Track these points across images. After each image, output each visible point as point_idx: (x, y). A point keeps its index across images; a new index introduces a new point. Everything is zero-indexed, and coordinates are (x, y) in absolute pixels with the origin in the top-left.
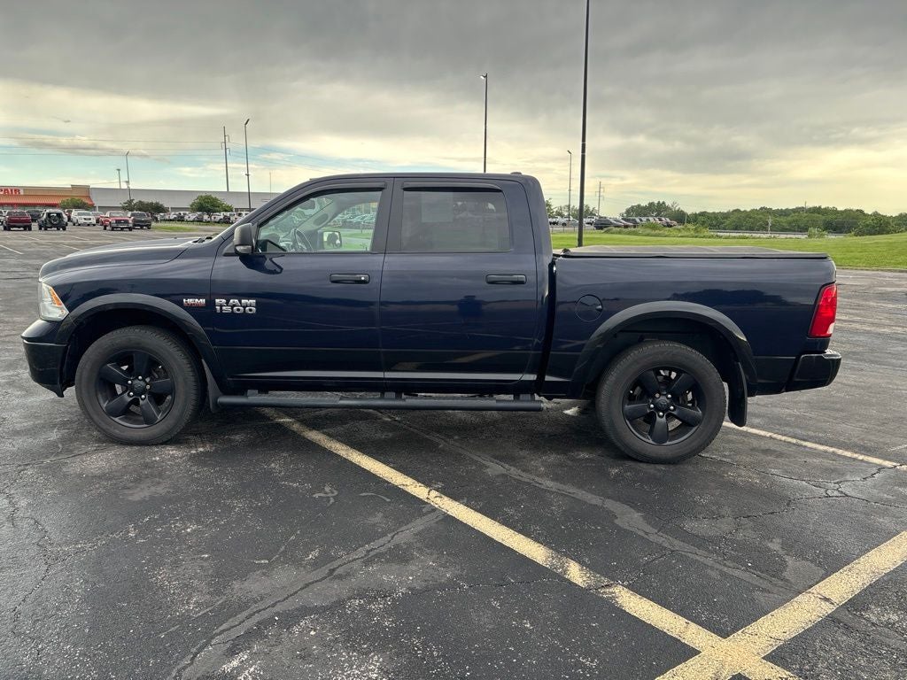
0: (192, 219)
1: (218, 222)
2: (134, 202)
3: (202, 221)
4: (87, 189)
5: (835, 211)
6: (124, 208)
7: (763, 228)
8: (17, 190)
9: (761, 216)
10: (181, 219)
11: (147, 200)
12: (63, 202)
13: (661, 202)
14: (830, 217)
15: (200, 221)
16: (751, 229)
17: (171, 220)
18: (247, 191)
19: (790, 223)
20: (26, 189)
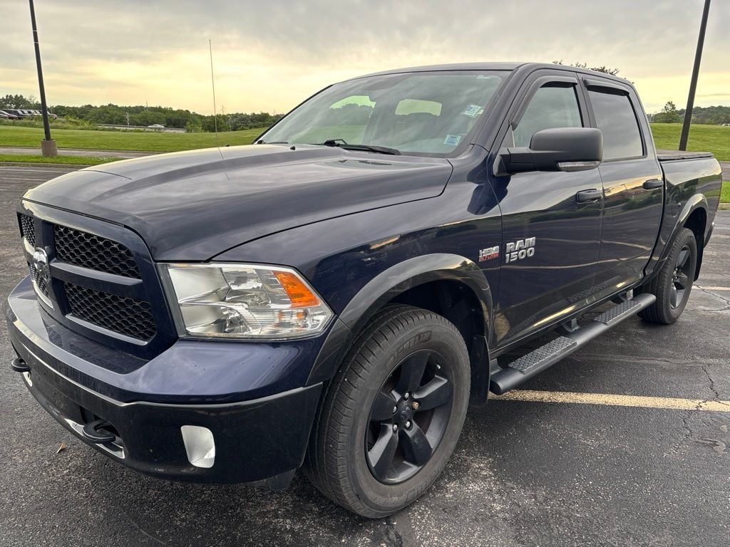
5: (171, 111)
7: (122, 121)
9: (116, 112)
13: (19, 96)
14: (169, 116)
16: (110, 122)
19: (140, 118)
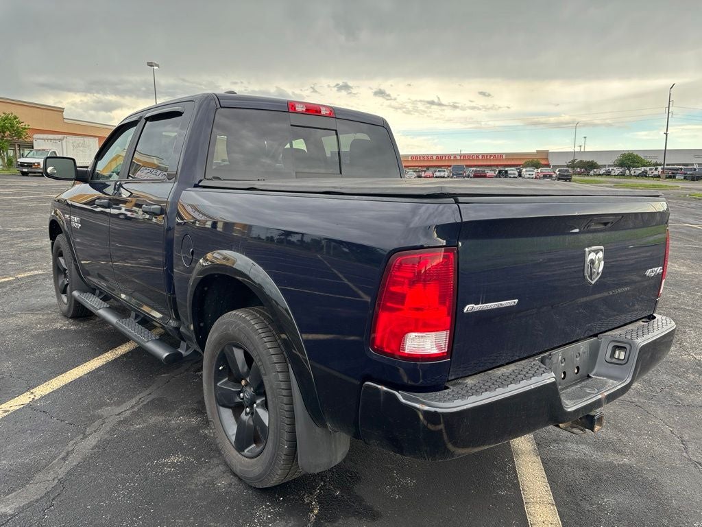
0: (616, 173)
1: (638, 176)
2: (577, 161)
3: (624, 175)
4: (547, 153)
6: (568, 166)
8: (501, 155)
10: (608, 174)
11: (587, 159)
12: (526, 163)
15: (622, 175)
17: (600, 175)
18: (664, 149)
20: (507, 155)
